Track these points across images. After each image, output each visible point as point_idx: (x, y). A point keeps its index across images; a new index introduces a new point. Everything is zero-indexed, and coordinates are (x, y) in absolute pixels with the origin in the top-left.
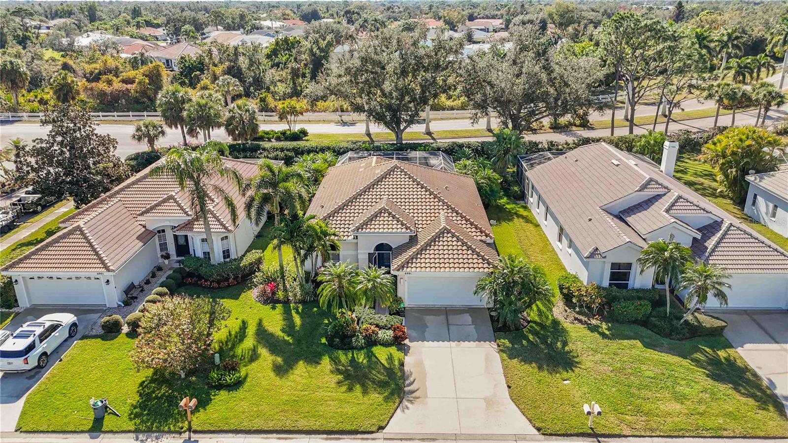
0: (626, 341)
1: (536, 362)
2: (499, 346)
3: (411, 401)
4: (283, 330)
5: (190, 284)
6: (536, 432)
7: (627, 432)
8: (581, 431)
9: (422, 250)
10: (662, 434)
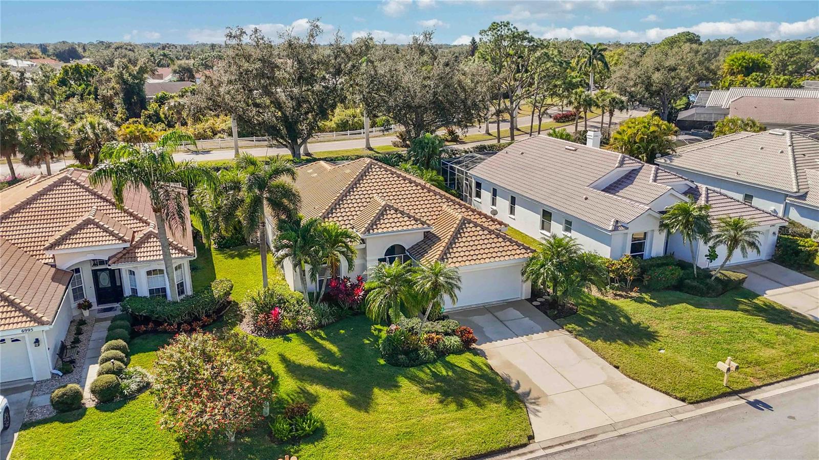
0: (676, 305)
1: (620, 339)
2: (570, 332)
3: (534, 403)
4: (320, 360)
5: (145, 332)
6: (683, 404)
7: (758, 383)
8: (721, 391)
9: (451, 244)
10: (785, 378)
